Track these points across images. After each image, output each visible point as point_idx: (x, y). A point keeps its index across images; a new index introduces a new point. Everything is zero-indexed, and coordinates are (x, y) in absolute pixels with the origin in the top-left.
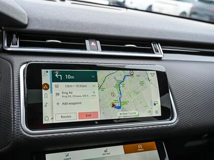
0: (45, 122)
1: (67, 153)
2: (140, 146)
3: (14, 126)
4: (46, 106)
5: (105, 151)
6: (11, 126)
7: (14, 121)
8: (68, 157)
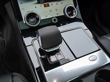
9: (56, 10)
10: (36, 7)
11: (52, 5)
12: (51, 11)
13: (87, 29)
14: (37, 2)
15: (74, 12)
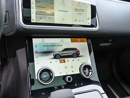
0: (32, 21)
1: (43, 39)
2: (79, 39)
3: (16, 23)
4: (33, 13)
5: (62, 40)
6: (15, 22)
7: (16, 19)
8: (43, 41)
9: (72, 67)
10: (51, 62)
11: (68, 61)
12: (66, 67)
13: (104, 92)
14: (53, 57)
15: (90, 71)
